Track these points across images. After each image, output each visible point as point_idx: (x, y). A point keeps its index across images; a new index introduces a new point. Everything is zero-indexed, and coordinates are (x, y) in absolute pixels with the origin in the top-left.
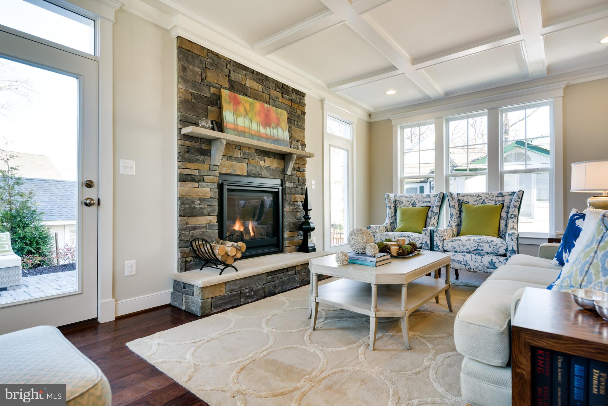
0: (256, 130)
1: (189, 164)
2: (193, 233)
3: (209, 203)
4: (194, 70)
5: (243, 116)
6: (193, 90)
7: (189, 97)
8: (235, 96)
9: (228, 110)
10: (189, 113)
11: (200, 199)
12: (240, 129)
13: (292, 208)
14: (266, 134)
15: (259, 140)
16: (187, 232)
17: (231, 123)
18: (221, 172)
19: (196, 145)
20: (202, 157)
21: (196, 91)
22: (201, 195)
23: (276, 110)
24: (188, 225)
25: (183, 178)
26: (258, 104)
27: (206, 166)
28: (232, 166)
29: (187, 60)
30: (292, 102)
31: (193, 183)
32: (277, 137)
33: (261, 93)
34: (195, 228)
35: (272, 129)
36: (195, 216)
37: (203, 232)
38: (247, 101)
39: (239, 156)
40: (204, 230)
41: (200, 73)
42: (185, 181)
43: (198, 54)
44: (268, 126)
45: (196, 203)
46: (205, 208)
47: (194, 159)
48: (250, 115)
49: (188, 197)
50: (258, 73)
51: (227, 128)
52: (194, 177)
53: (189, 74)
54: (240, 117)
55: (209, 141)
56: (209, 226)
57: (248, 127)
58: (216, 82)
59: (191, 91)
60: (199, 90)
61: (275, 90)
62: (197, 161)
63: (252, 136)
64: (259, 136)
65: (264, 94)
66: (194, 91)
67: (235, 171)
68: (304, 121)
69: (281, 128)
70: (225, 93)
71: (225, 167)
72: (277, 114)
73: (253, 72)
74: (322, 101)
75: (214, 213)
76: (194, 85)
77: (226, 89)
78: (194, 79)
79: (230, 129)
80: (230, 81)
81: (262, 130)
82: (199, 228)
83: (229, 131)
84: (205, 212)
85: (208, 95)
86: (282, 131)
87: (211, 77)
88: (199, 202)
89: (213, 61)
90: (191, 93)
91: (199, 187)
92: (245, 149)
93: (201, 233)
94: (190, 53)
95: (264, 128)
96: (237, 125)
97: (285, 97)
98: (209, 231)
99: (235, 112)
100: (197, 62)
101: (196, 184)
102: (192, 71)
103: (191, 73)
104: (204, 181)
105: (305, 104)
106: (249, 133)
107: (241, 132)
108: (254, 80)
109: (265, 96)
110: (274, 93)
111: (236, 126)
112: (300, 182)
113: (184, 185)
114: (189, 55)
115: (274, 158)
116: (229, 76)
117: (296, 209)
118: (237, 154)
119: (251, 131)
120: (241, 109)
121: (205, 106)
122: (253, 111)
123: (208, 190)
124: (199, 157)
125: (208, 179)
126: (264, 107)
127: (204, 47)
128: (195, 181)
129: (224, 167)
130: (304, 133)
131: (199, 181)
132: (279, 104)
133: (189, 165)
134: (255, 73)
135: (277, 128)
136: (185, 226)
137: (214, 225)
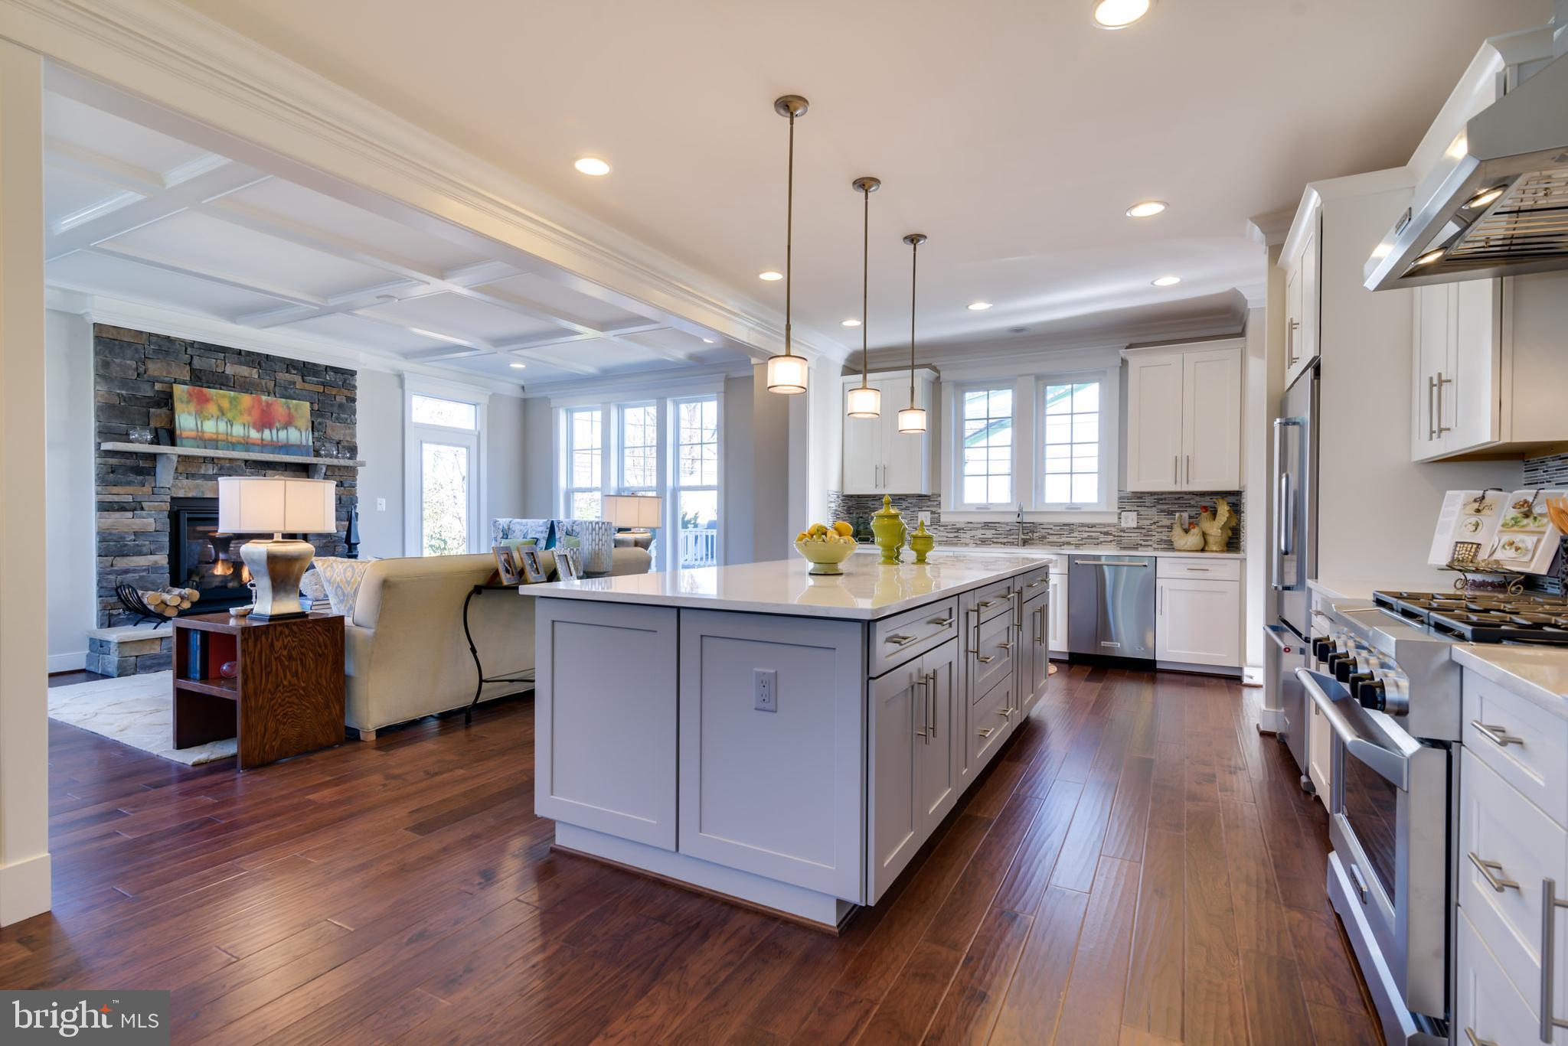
0: (242, 435)
1: (114, 487)
2: (124, 579)
3: (152, 539)
4: (123, 364)
5: (215, 418)
6: (123, 390)
7: (116, 401)
8: (201, 391)
9: (186, 413)
10: (114, 421)
11: (135, 533)
12: (207, 436)
13: (325, 541)
14: (262, 440)
15: (247, 450)
16: (112, 577)
17: (192, 430)
18: (175, 496)
19: (129, 462)
20: (138, 477)
21: (127, 390)
22: (136, 528)
23: (286, 403)
24: (115, 568)
25: (104, 507)
26: (246, 399)
27: (147, 489)
28: (197, 487)
29: (110, 352)
30: (324, 386)
31: (123, 513)
32: (285, 441)
33: (258, 381)
34: (126, 572)
35: (274, 432)
36: (127, 555)
37: (141, 577)
38: (224, 396)
39: (210, 472)
40: (144, 574)
41: (134, 366)
42: (108, 511)
43: (132, 341)
44: (266, 428)
45: (128, 539)
46: (144, 545)
47: (125, 481)
48: (230, 415)
49: (114, 531)
50: (249, 353)
51: (181, 438)
52: (125, 504)
53: (115, 371)
54: (208, 420)
55: (154, 457)
56: (154, 569)
57: (225, 432)
58: (165, 374)
59: (118, 392)
60: (133, 389)
61: (287, 372)
62: (130, 483)
63: (233, 444)
64: (247, 443)
65: (263, 382)
66: (124, 392)
67: (203, 492)
68: (354, 412)
69: (296, 427)
70: (179, 390)
71: (183, 488)
72: (288, 408)
73: (239, 352)
74: (400, 378)
75: (161, 551)
76: (124, 383)
77: (184, 383)
78: (123, 376)
79: (187, 438)
80: (192, 371)
81: (254, 434)
82: (134, 571)
83: (185, 442)
84: (145, 549)
85: (150, 394)
86: (298, 433)
87: (154, 368)
88: (133, 537)
89: (160, 346)
90: (118, 394)
91: (133, 517)
92: (222, 462)
93: (138, 577)
94: (117, 342)
95: (258, 431)
96: (203, 432)
97: (310, 380)
98: (153, 576)
99: (200, 414)
100: (129, 352)
101: (130, 514)
102: (119, 365)
103: (118, 369)
104: (142, 509)
105: (355, 387)
106: (227, 441)
107: (210, 440)
108: (241, 364)
109: (266, 384)
110: (283, 377)
111: (200, 434)
112: (342, 502)
113: (107, 516)
114: (115, 345)
115: (286, 471)
116: (190, 364)
117: (334, 542)
118: (206, 470)
119: (229, 438)
120: (212, 408)
121: (145, 410)
122: (236, 409)
123: (152, 520)
124: (132, 477)
125: (149, 506)
126: (260, 401)
127: (142, 332)
128: (126, 510)
129: (180, 488)
130: (354, 429)
131: (134, 510)
132: (295, 392)
133: (115, 490)
134: (243, 353)
135: (286, 428)
136: (108, 569)
137: (162, 567)
